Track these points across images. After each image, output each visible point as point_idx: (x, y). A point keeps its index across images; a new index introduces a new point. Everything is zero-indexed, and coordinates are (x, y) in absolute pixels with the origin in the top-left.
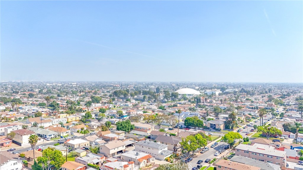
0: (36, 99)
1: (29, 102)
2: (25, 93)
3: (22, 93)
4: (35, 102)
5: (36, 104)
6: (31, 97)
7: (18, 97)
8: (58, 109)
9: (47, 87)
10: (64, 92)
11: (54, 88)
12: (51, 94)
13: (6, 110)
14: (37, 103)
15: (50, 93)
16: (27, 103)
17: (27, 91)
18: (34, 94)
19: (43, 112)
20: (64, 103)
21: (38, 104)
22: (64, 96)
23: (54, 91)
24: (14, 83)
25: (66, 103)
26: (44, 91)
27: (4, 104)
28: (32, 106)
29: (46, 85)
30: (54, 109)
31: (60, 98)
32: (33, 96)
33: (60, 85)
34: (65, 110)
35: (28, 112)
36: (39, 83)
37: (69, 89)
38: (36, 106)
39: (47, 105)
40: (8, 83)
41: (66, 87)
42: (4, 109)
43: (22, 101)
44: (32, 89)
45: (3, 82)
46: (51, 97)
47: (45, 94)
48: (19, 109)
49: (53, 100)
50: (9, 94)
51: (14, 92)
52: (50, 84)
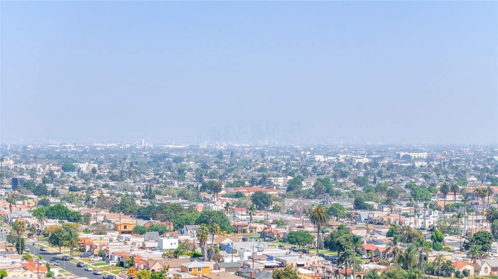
0: (278, 216)
1: (254, 225)
2: (241, 190)
3: (232, 190)
4: (274, 226)
5: (278, 235)
6: (261, 208)
7: (218, 206)
8: (358, 258)
9: (315, 168)
10: (380, 189)
11: (344, 175)
12: (330, 198)
13: (182, 254)
14: (281, 230)
15: (328, 192)
16: (248, 231)
17: (247, 183)
18: (270, 196)
19: (301, 270)
20: (379, 238)
21: (284, 234)
22: (381, 209)
23: (341, 185)
24: (206, 151)
25: (389, 235)
26: (304, 183)
27: (176, 228)
28: (263, 244)
29: (312, 161)
30: (341, 261)
31: (364, 214)
32: (267, 204)
33: (366, 160)
34: (385, 264)
35: (250, 263)
36: (287, 154)
37: (398, 179)
38: (278, 244)
39: (316, 239)
40: (185, 154)
41: (388, 169)
42: (176, 247)
43: (232, 222)
44: (264, 177)
45: (172, 150)
46: (331, 209)
47: (308, 197)
48: (221, 253)
49: (339, 224)
50: (190, 192)
51: (204, 188)
52: (327, 155)
